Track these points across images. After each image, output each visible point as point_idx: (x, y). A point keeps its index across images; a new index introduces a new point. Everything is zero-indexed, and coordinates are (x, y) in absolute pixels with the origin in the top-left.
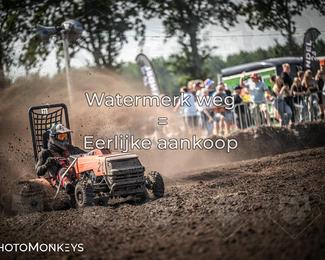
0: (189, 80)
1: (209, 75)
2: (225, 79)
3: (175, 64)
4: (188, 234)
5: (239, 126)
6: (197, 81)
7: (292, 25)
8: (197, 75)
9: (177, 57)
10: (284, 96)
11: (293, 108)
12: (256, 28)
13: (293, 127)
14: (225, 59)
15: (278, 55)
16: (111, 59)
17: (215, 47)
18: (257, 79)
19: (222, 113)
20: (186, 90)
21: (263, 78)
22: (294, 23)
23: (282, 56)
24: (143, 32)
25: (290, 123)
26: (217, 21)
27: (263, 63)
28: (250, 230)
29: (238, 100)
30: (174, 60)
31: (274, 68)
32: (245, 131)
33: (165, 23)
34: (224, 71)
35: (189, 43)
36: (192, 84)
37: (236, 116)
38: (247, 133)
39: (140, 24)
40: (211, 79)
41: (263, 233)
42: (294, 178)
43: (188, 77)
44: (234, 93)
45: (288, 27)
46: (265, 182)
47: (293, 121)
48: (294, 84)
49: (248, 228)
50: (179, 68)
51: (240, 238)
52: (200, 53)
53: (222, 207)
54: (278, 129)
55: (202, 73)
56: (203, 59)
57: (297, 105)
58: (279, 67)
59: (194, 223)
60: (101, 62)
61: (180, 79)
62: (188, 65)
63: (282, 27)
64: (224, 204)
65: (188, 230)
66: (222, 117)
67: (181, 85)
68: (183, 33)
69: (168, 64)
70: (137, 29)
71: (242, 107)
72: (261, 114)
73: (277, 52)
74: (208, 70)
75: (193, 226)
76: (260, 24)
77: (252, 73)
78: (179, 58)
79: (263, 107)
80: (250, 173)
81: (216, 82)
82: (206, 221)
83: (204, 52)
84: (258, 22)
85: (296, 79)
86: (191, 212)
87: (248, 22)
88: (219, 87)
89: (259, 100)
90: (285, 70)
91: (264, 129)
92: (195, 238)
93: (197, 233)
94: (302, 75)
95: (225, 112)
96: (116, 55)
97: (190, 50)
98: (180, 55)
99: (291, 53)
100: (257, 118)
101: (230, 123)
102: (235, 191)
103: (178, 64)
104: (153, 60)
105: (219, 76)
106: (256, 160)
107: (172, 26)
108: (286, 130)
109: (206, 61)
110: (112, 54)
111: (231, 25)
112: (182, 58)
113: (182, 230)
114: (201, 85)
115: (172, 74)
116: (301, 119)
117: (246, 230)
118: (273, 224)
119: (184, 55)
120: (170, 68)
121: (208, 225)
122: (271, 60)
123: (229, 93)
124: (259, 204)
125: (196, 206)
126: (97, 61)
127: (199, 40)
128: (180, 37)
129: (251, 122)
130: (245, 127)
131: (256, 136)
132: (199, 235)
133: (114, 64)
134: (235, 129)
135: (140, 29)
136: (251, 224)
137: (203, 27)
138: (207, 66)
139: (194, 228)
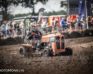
0: (4, 21)
1: (10, 19)
2: (14, 21)
14: (14, 16)
26: (13, 4)
71: (19, 29)
83: (9, 13)
84: (25, 5)
87: (22, 5)
97: (5, 12)
99: (33, 15)
109: (9, 16)
111: (17, 6)
130: (19, 35)
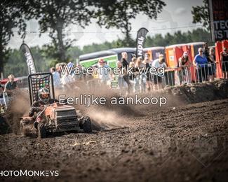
1: (71, 59)
2: (82, 62)
3: (46, 51)
6: (62, 64)
7: (129, 25)
8: (63, 59)
9: (48, 46)
11: (129, 83)
12: (103, 27)
14: (82, 49)
15: (118, 46)
16: (2, 47)
17: (75, 40)
20: (54, 70)
21: (108, 62)
22: (130, 24)
23: (122, 47)
24: (24, 29)
26: (77, 22)
27: (108, 52)
28: (97, 169)
30: (47, 48)
31: (117, 55)
33: (40, 23)
34: (81, 57)
35: (56, 37)
39: (22, 23)
40: (72, 62)
41: (106, 171)
42: (129, 132)
43: (56, 60)
45: (126, 27)
47: (129, 92)
48: (130, 66)
49: (96, 167)
50: (49, 54)
51: (90, 174)
52: (64, 44)
53: (78, 152)
55: (66, 58)
56: (67, 48)
57: (131, 81)
58: (120, 55)
59: (58, 163)
61: (50, 62)
62: (56, 52)
63: (122, 27)
64: (79, 150)
65: (54, 167)
67: (51, 66)
68: (52, 30)
69: (42, 51)
70: (20, 26)
73: (118, 44)
74: (69, 56)
75: (58, 165)
76: (107, 25)
78: (50, 48)
81: (76, 64)
82: (66, 162)
83: (67, 43)
84: (105, 22)
85: (131, 63)
86: (56, 155)
87: (98, 23)
90: (123, 57)
94: (135, 60)
96: (6, 44)
97: (57, 41)
98: (50, 45)
99: (128, 45)
102: (88, 141)
103: (49, 51)
104: (31, 48)
105: (77, 60)
107: (45, 24)
109: (68, 49)
110: (3, 44)
111: (86, 24)
112: (52, 47)
115: (44, 58)
116: (134, 91)
117: (94, 168)
118: (113, 165)
119: (53, 45)
120: (43, 54)
121: (68, 164)
122: (114, 49)
124: (103, 150)
125: (60, 151)
127: (64, 35)
128: (51, 33)
132: (62, 171)
133: (4, 51)
135: (22, 27)
136: (98, 164)
137: (67, 26)
138: (69, 53)
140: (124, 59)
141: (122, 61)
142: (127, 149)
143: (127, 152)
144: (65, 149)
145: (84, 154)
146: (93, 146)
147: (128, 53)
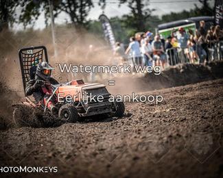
0: (136, 32)
2: (160, 31)
3: (126, 22)
4: (135, 137)
5: (170, 64)
6: (142, 33)
9: (127, 16)
10: (201, 43)
11: (207, 51)
13: (207, 64)
14: (160, 18)
16: (82, 18)
17: (154, 10)
18: (182, 31)
19: (159, 55)
20: (134, 39)
21: (186, 30)
23: (199, 16)
25: (205, 61)
27: (187, 21)
28: (177, 135)
29: (170, 46)
30: (126, 18)
31: (194, 24)
32: (175, 67)
34: (160, 26)
35: (136, 7)
36: (138, 35)
37: (168, 57)
38: (176, 69)
41: (186, 137)
42: (208, 99)
43: (135, 30)
44: (167, 41)
46: (188, 102)
47: (207, 60)
48: (208, 35)
50: (130, 24)
51: (171, 140)
52: (143, 14)
53: (159, 119)
54: (197, 65)
56: (146, 18)
57: (210, 49)
58: (198, 22)
59: (139, 130)
60: (76, 20)
61: (129, 32)
62: (135, 22)
64: (160, 117)
65: (135, 135)
66: (158, 57)
67: (131, 36)
68: (132, 1)
69: (122, 21)
71: (172, 51)
72: (185, 56)
73: (196, 13)
74: (149, 26)
75: (139, 131)
77: (179, 28)
78: (129, 18)
79: (186, 51)
80: (178, 95)
81: (154, 33)
82: (147, 128)
83: (146, 13)
85: (209, 31)
86: (137, 122)
88: (156, 37)
89: (184, 46)
90: (201, 25)
91: (187, 65)
92: (140, 141)
93: (141, 137)
94: (213, 29)
95: (161, 54)
96: (86, 15)
97: (137, 12)
98: (130, 15)
100: (183, 58)
101: (164, 62)
102: (168, 108)
103: (128, 22)
104: (111, 19)
105: (156, 30)
106: (182, 87)
108: (202, 66)
109: (147, 19)
110: (83, 15)
112: (131, 17)
113: (131, 135)
114: (144, 36)
115: (124, 28)
116: (213, 59)
117: (174, 135)
119: (132, 15)
120: (123, 24)
121: (149, 131)
122: (192, 18)
123: (163, 41)
124: (183, 117)
125: (141, 119)
126: (73, 20)
127: (143, 5)
128: (130, 3)
129: (178, 61)
130: (174, 64)
131: (181, 71)
132: (143, 138)
133: (84, 22)
134: (167, 66)
136: (178, 131)
139: (139, 133)
140: (202, 28)
141: (200, 29)
142: (207, 115)
143: (207, 118)
144: (146, 116)
145: (164, 121)
146: (173, 113)
147: (205, 21)
